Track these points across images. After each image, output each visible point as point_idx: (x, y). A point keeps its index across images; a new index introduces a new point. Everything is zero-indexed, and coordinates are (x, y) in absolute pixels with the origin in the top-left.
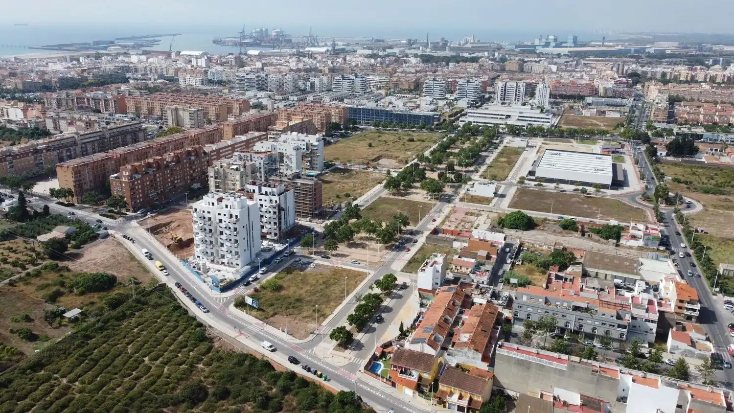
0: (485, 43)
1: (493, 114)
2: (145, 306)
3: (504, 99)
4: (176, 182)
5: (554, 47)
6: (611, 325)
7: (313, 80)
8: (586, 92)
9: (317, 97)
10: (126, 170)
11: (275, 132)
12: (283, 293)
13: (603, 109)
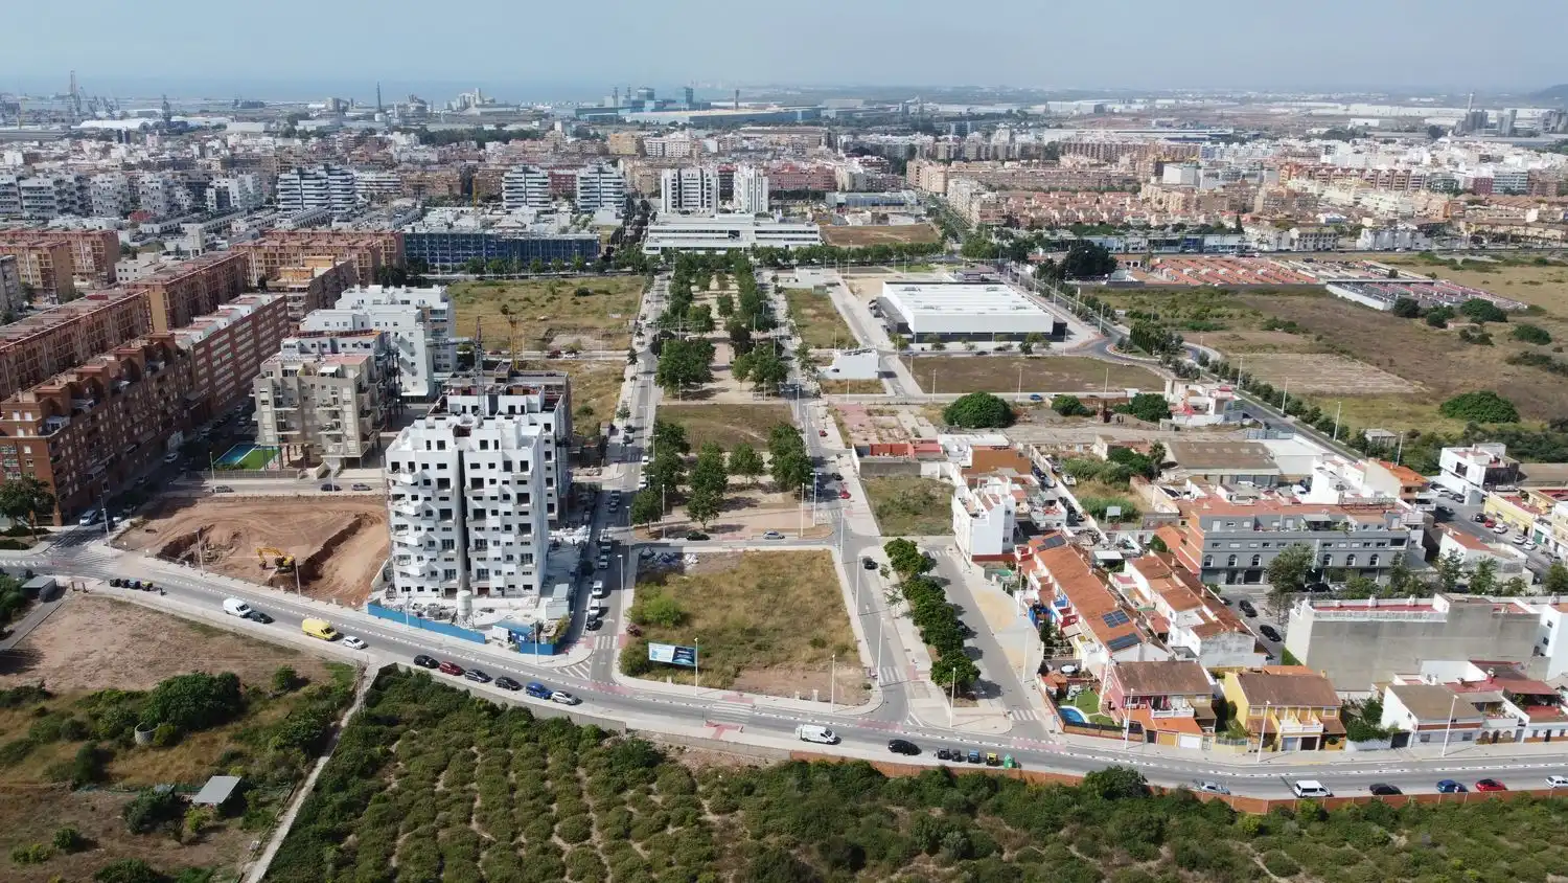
0: (506, 106)
1: (701, 231)
2: (399, 728)
3: (680, 205)
4: (136, 431)
5: (653, 111)
6: (1379, 544)
7: (222, 185)
8: (819, 185)
9: (256, 222)
10: (23, 408)
11: (291, 295)
12: (699, 624)
13: (883, 211)
